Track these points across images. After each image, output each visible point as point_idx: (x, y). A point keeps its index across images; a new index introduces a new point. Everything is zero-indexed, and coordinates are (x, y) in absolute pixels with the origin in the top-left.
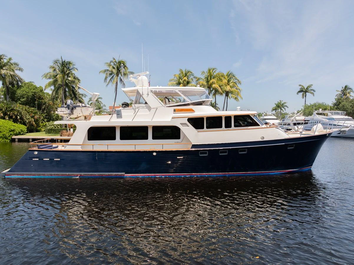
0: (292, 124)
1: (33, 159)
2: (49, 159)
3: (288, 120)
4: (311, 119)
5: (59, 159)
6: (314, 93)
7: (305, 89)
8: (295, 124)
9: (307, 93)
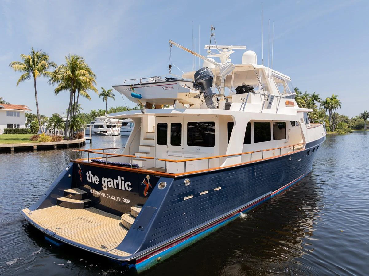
0: (105, 126)
1: (185, 199)
2: (207, 192)
3: (99, 122)
4: (130, 121)
5: (220, 188)
6: (114, 97)
7: (106, 93)
8: (108, 126)
9: (108, 97)
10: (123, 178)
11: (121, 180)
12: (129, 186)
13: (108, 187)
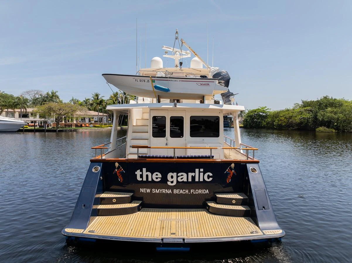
10: (202, 170)
11: (200, 172)
12: (209, 177)
13: (177, 181)
